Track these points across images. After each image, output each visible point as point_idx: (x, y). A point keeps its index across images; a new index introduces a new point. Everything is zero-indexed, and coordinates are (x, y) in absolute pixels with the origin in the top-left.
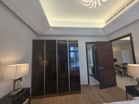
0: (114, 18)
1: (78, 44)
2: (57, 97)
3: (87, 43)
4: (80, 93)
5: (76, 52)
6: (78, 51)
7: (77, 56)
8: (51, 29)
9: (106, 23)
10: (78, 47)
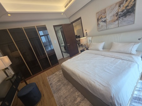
0: (69, 4)
1: (46, 27)
2: (43, 73)
3: (54, 26)
4: (59, 64)
5: (47, 35)
6: (48, 34)
7: (50, 40)
8: (9, 15)
9: (65, 7)
10: (47, 30)
